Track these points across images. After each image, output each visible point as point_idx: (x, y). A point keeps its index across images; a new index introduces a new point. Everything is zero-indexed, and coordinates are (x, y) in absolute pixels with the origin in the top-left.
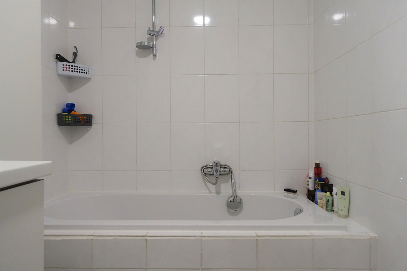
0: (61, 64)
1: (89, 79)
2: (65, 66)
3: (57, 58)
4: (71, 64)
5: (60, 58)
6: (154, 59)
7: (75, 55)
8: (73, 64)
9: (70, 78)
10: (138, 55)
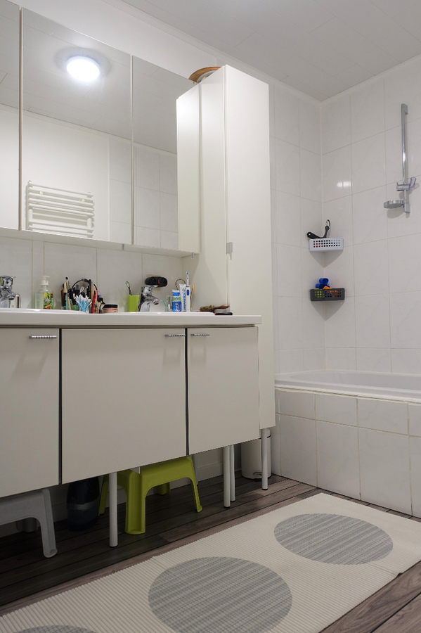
0: (312, 240)
1: (341, 251)
2: (316, 243)
3: (308, 236)
4: (323, 239)
5: (311, 236)
6: (407, 217)
7: (327, 228)
8: (325, 239)
9: (324, 252)
10: (390, 215)
